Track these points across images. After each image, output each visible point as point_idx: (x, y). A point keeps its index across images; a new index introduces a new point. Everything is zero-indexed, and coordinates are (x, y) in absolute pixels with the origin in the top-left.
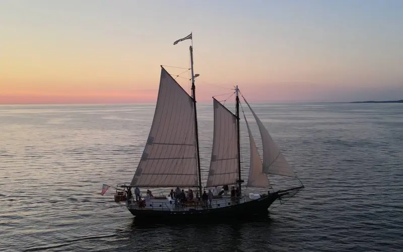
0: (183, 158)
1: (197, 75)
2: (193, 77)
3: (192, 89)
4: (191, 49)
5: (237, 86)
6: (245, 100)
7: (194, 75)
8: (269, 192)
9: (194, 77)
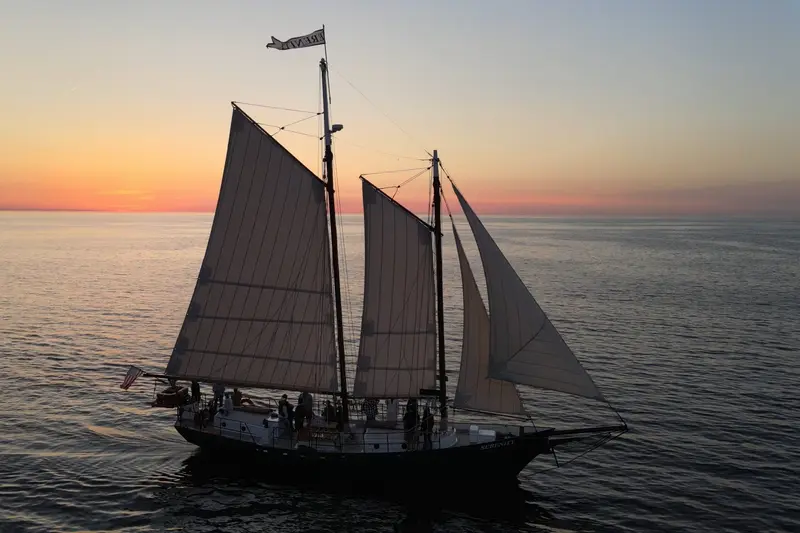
0: (292, 322)
1: (338, 128)
2: (328, 134)
3: (324, 160)
4: (324, 66)
5: (435, 152)
6: (454, 187)
7: (331, 129)
8: (522, 428)
9: (330, 131)
